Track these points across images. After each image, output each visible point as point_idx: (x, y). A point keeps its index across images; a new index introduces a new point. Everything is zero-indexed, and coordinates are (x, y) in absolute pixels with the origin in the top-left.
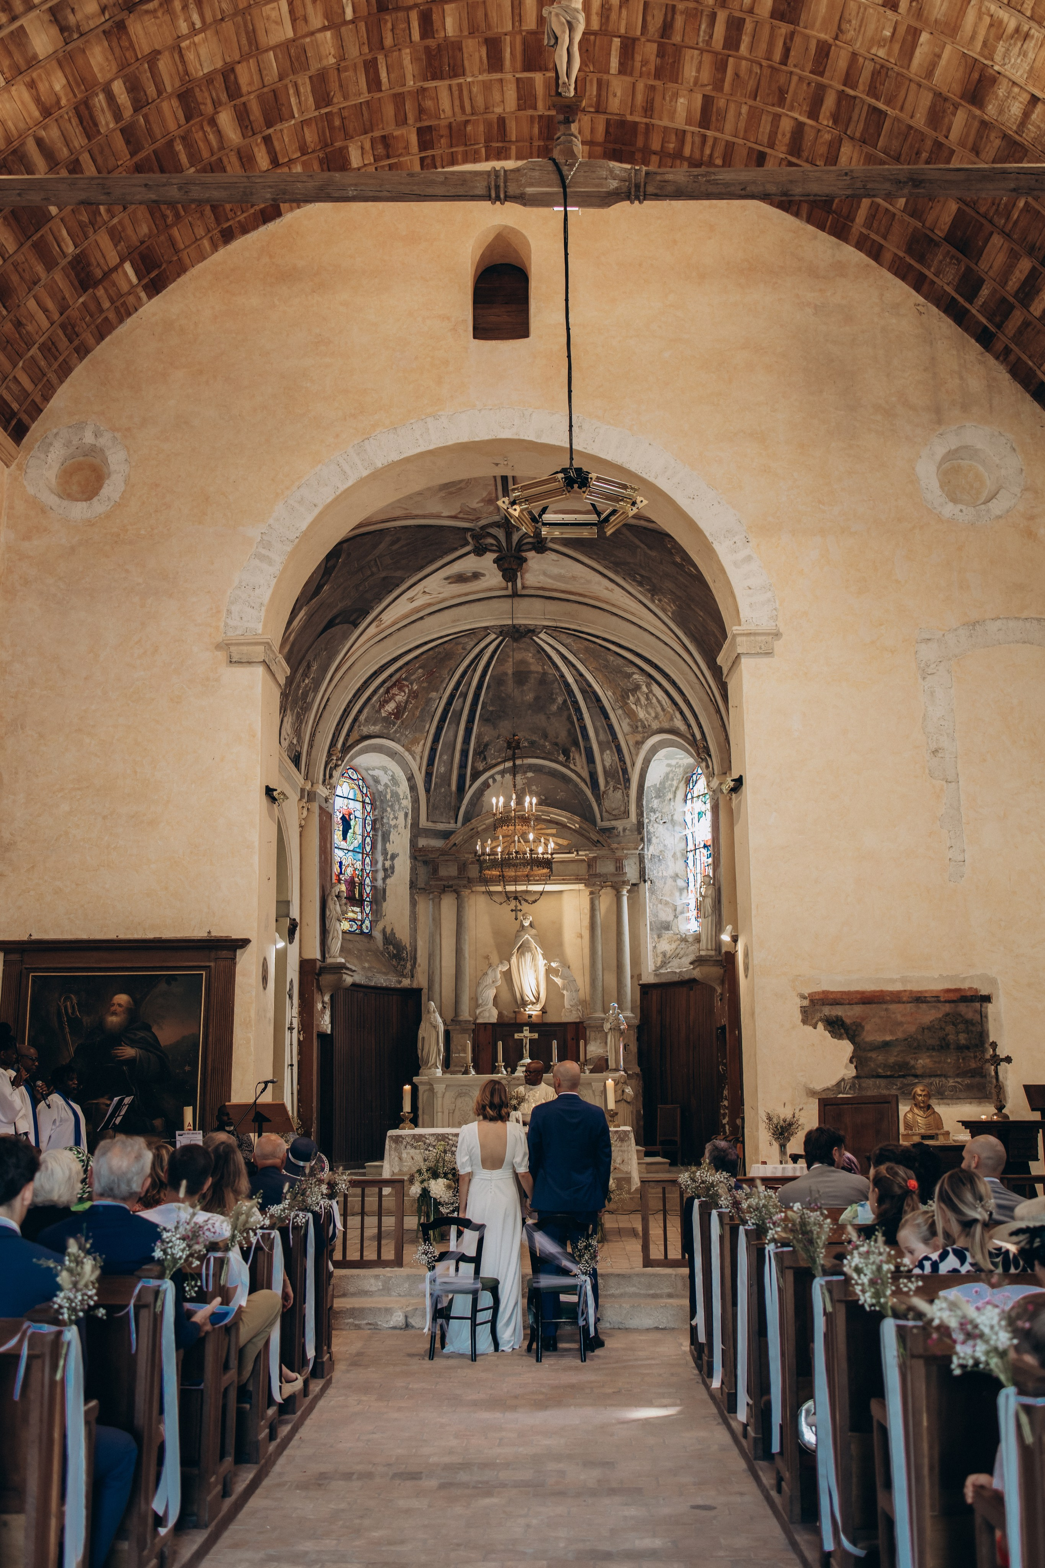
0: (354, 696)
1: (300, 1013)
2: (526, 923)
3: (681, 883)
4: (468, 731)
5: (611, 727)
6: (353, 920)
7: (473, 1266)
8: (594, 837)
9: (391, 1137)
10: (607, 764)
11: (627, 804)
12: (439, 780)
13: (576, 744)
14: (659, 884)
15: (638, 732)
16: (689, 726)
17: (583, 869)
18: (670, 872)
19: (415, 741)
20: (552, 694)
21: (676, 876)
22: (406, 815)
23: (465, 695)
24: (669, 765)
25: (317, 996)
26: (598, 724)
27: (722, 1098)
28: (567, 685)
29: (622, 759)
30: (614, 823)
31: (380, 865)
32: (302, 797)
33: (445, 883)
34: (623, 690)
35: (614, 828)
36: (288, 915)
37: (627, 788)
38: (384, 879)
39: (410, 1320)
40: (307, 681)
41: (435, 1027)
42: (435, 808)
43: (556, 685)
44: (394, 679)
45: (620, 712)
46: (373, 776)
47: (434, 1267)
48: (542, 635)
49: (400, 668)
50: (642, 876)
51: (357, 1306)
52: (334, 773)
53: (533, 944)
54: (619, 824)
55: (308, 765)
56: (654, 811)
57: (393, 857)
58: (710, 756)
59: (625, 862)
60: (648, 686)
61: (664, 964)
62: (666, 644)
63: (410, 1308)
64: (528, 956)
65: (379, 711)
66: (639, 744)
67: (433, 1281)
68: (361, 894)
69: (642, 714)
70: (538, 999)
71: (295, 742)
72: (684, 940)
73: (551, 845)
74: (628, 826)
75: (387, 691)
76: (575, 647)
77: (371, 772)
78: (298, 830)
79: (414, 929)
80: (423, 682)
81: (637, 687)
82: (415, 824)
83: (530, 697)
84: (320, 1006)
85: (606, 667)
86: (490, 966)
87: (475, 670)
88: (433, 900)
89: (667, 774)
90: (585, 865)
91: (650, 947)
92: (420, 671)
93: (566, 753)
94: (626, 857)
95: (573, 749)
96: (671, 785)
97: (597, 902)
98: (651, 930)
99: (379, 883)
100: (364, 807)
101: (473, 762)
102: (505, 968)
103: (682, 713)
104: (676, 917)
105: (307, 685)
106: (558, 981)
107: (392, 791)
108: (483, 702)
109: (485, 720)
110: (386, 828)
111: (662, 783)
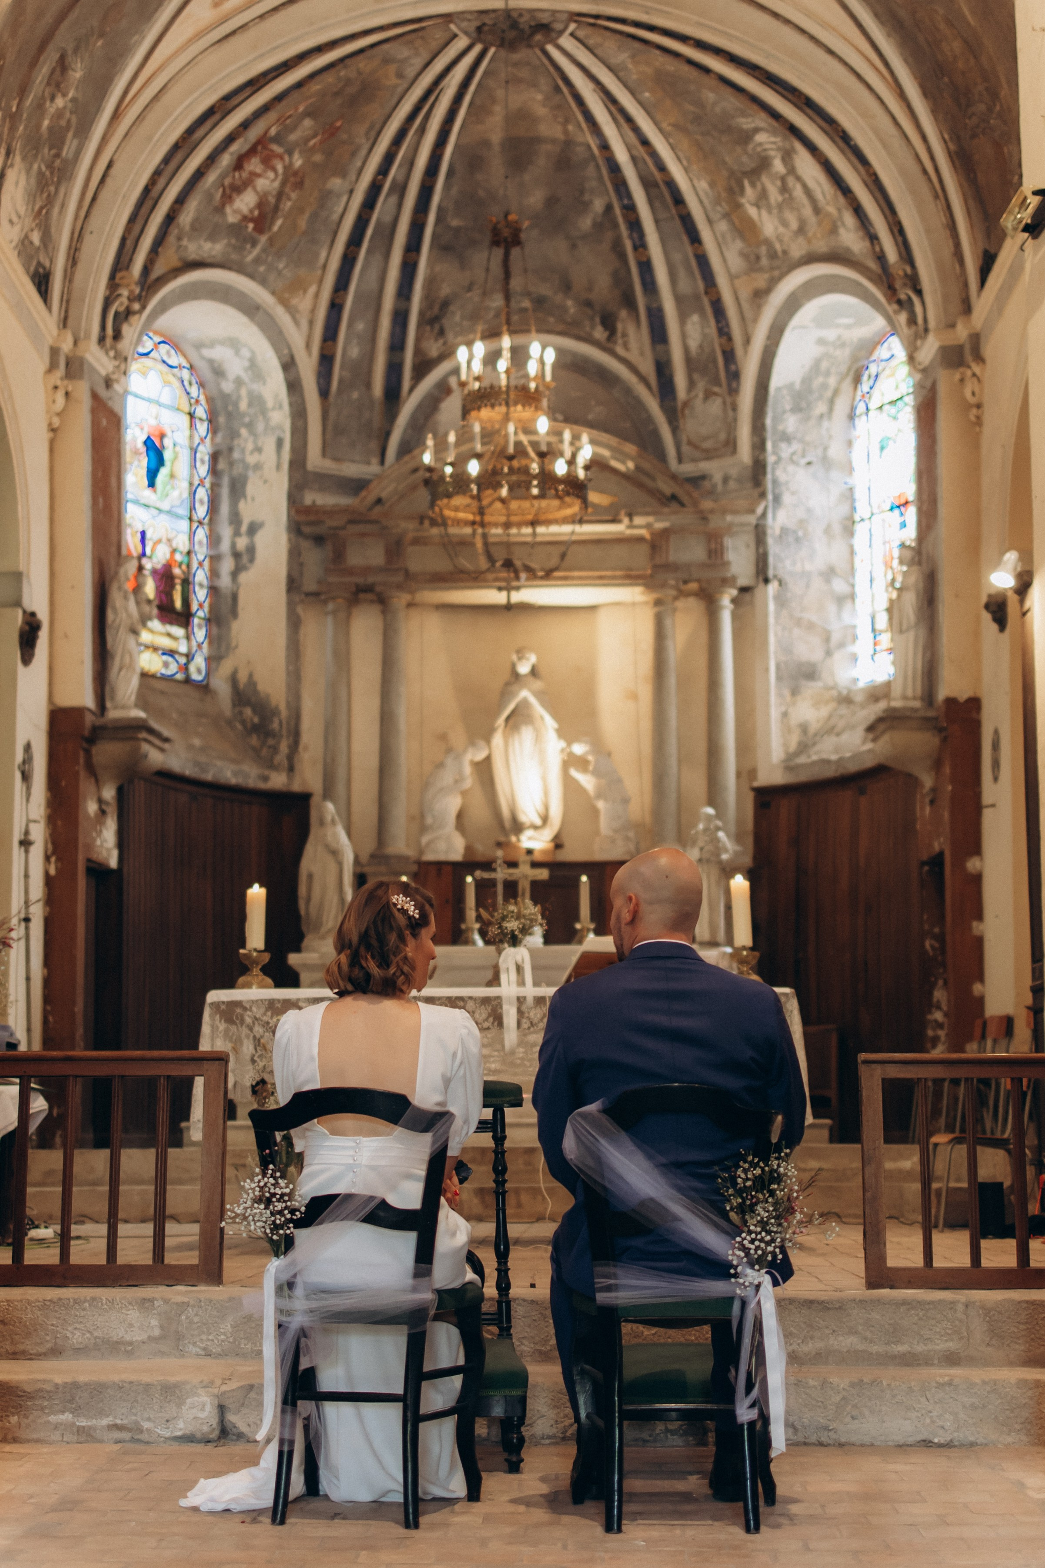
0: (166, 160)
1: (51, 820)
2: (524, 669)
3: (839, 586)
4: (409, 269)
5: (703, 261)
6: (171, 653)
7: (411, 1238)
8: (667, 488)
9: (216, 1005)
10: (693, 344)
11: (731, 426)
12: (346, 374)
13: (629, 302)
14: (795, 588)
15: (760, 270)
16: (873, 238)
17: (640, 557)
18: (818, 563)
19: (298, 286)
20: (582, 192)
21: (829, 573)
22: (280, 443)
23: (401, 189)
24: (821, 342)
25: (86, 785)
26: (677, 257)
27: (930, 1005)
28: (614, 168)
29: (724, 331)
30: (705, 466)
31: (225, 546)
32: (53, 366)
33: (359, 580)
34: (732, 173)
35: (703, 477)
36: (18, 603)
37: (734, 391)
38: (235, 574)
39: (231, 1417)
40: (60, 102)
41: (335, 853)
42: (339, 431)
43: (591, 171)
44: (254, 134)
45: (723, 226)
46: (211, 362)
47: (289, 1243)
48: (566, 41)
49: (265, 109)
50: (762, 574)
51: (82, 1378)
52: (126, 329)
53: (538, 709)
54: (715, 469)
55: (67, 301)
56: (786, 438)
57: (253, 529)
58: (919, 292)
59: (728, 542)
60: (787, 156)
61: (803, 747)
62: (830, 52)
63: (233, 1385)
64: (527, 734)
65: (220, 210)
66: (760, 295)
67: (287, 1287)
68: (186, 602)
69: (769, 226)
70: (545, 819)
71: (36, 238)
72: (846, 700)
73: (586, 453)
74: (734, 472)
75: (239, 164)
76: (634, 73)
77: (206, 352)
78: (46, 436)
79: (295, 676)
80: (313, 150)
81: (764, 164)
82: (298, 462)
83: (536, 199)
84: (92, 807)
85: (697, 119)
86: (449, 750)
87: (422, 130)
88: (334, 613)
89: (817, 362)
90: (644, 549)
91: (775, 713)
92: (308, 123)
93: (609, 322)
94: (729, 530)
95: (623, 313)
96: (824, 386)
97: (668, 622)
98: (779, 678)
99: (225, 581)
100: (192, 426)
101: (418, 340)
102: (480, 756)
103: (858, 210)
104: (829, 653)
105: (60, 114)
106: (587, 781)
107: (250, 394)
108: (440, 209)
109: (442, 247)
110: (237, 470)
111: (807, 380)
